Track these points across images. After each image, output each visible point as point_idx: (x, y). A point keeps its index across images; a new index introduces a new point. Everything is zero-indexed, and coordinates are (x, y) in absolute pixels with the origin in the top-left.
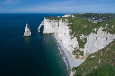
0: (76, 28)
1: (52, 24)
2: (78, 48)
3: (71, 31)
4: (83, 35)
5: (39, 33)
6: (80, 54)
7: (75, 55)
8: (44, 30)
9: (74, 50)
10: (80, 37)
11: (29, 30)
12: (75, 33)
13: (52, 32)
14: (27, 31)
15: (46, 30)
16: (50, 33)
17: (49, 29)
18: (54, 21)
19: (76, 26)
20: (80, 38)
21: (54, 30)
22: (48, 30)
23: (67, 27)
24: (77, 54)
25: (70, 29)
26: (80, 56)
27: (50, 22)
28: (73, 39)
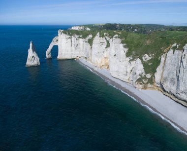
0: (133, 45)
1: (73, 43)
2: (144, 74)
3: (126, 50)
4: (146, 55)
5: (48, 59)
6: (148, 83)
7: (141, 84)
8: (59, 53)
9: (139, 77)
10: (143, 58)
11: (35, 54)
12: (134, 52)
13: (73, 56)
14: (33, 57)
15: (63, 53)
16: (70, 58)
17: (68, 51)
18: (77, 36)
19: (132, 43)
20: (144, 60)
21: (78, 52)
22: (67, 53)
23: (121, 45)
24: (144, 83)
25: (125, 47)
26: (149, 85)
27: (69, 40)
28: (132, 62)
